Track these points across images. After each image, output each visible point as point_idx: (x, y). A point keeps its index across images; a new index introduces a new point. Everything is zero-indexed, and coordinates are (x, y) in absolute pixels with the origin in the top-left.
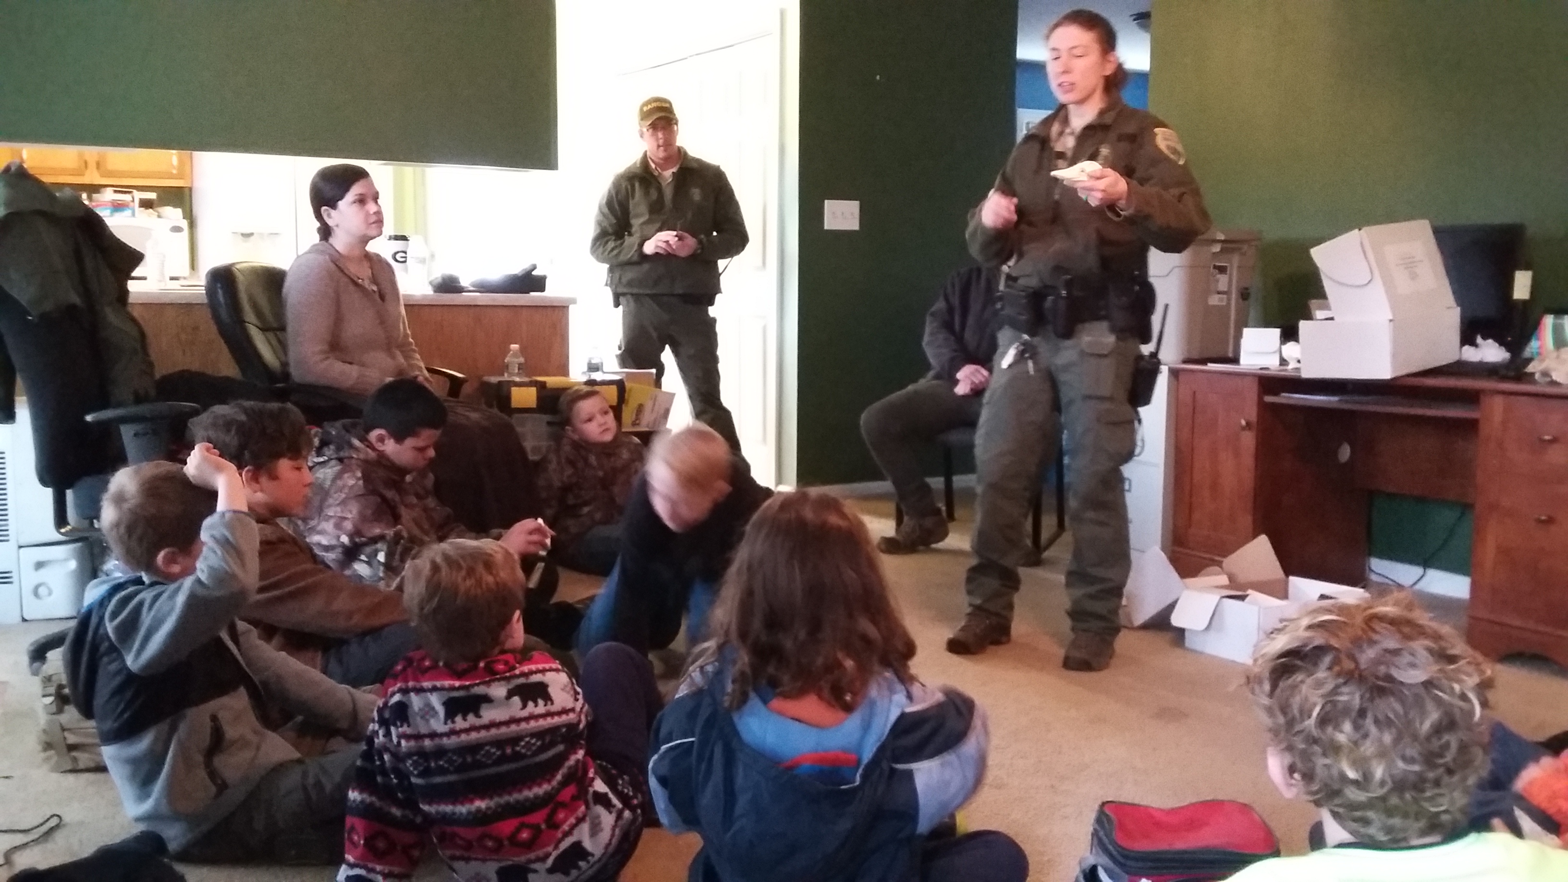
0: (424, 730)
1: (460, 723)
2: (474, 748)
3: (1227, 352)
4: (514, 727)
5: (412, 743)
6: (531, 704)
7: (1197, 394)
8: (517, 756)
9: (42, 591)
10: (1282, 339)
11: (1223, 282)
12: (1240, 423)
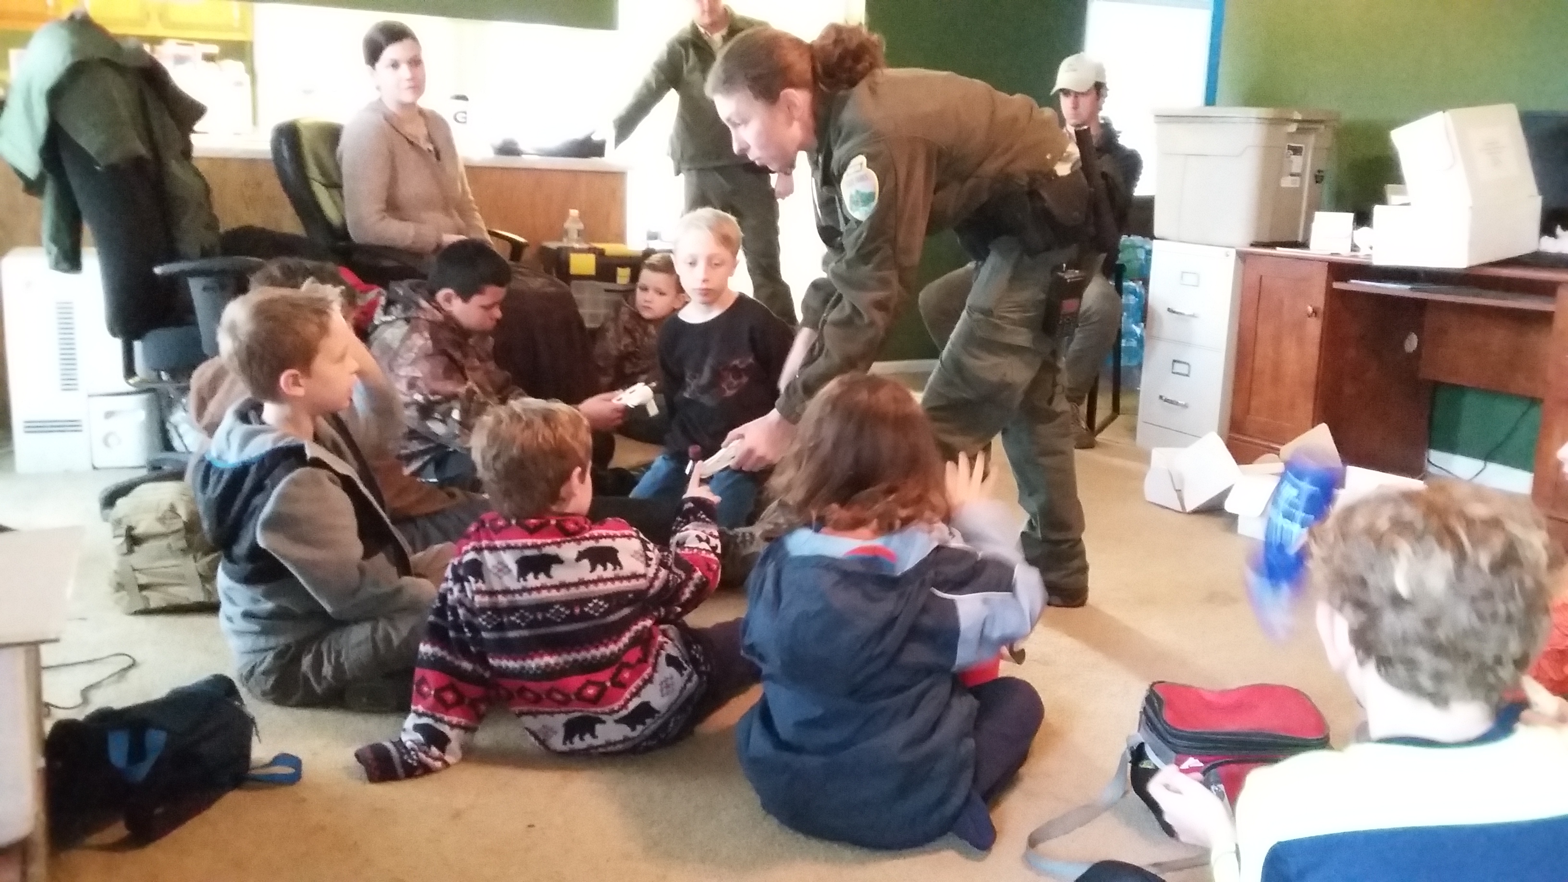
0: (497, 587)
1: (531, 581)
2: (545, 606)
3: (1297, 235)
4: (583, 589)
5: (486, 599)
6: (600, 568)
7: (1263, 278)
8: (585, 617)
9: (111, 440)
10: (1355, 223)
11: (1297, 163)
12: (1307, 311)
